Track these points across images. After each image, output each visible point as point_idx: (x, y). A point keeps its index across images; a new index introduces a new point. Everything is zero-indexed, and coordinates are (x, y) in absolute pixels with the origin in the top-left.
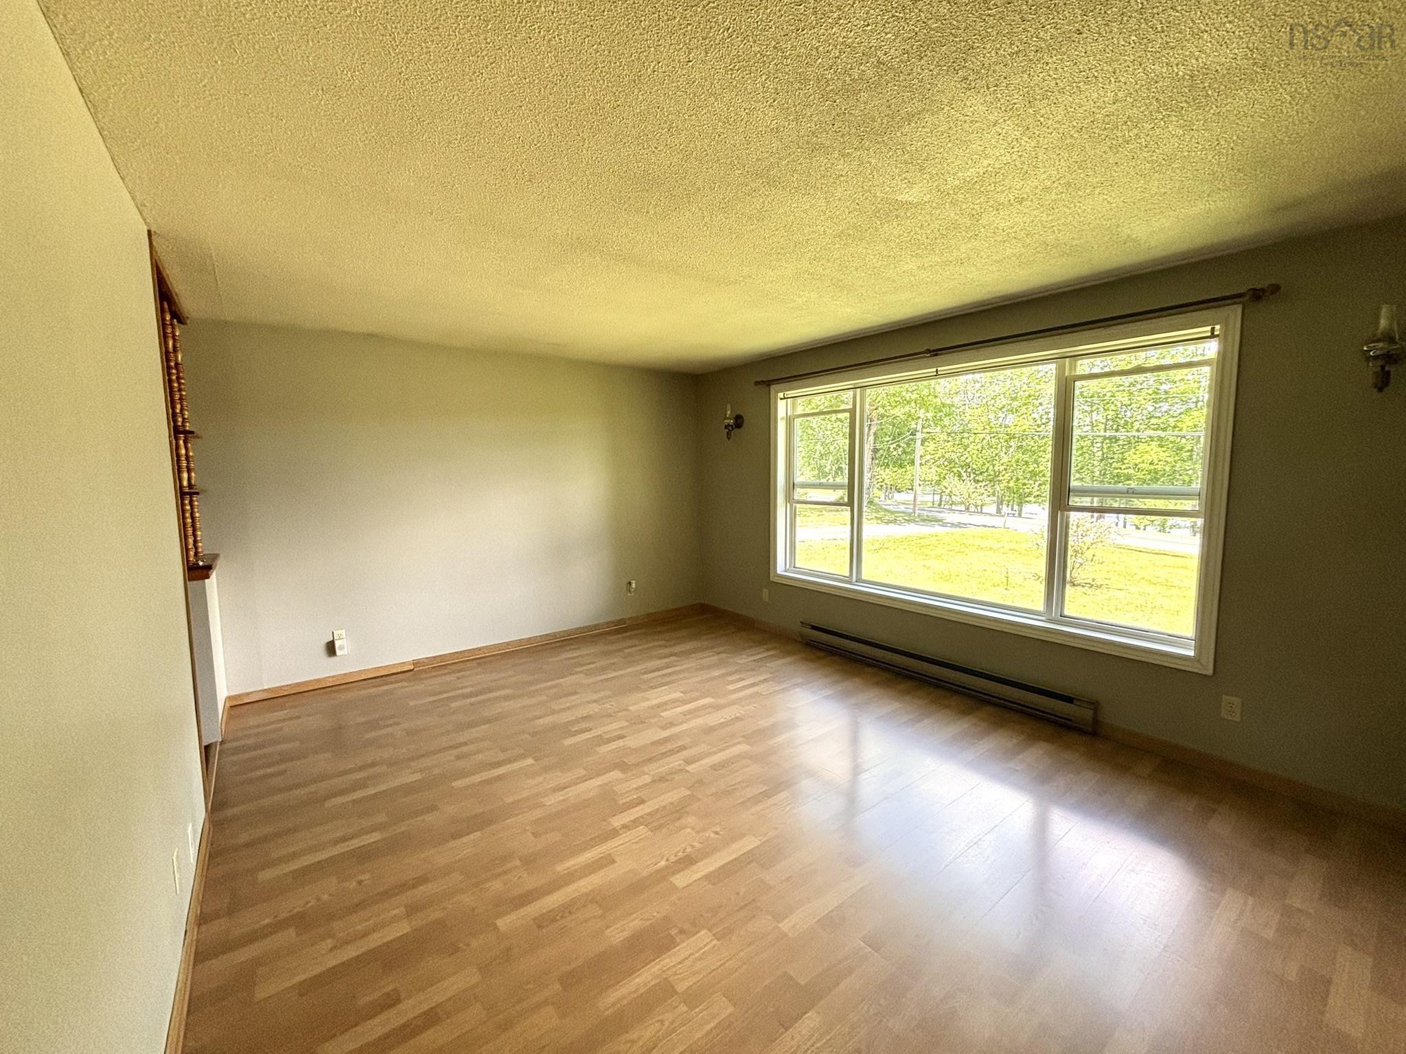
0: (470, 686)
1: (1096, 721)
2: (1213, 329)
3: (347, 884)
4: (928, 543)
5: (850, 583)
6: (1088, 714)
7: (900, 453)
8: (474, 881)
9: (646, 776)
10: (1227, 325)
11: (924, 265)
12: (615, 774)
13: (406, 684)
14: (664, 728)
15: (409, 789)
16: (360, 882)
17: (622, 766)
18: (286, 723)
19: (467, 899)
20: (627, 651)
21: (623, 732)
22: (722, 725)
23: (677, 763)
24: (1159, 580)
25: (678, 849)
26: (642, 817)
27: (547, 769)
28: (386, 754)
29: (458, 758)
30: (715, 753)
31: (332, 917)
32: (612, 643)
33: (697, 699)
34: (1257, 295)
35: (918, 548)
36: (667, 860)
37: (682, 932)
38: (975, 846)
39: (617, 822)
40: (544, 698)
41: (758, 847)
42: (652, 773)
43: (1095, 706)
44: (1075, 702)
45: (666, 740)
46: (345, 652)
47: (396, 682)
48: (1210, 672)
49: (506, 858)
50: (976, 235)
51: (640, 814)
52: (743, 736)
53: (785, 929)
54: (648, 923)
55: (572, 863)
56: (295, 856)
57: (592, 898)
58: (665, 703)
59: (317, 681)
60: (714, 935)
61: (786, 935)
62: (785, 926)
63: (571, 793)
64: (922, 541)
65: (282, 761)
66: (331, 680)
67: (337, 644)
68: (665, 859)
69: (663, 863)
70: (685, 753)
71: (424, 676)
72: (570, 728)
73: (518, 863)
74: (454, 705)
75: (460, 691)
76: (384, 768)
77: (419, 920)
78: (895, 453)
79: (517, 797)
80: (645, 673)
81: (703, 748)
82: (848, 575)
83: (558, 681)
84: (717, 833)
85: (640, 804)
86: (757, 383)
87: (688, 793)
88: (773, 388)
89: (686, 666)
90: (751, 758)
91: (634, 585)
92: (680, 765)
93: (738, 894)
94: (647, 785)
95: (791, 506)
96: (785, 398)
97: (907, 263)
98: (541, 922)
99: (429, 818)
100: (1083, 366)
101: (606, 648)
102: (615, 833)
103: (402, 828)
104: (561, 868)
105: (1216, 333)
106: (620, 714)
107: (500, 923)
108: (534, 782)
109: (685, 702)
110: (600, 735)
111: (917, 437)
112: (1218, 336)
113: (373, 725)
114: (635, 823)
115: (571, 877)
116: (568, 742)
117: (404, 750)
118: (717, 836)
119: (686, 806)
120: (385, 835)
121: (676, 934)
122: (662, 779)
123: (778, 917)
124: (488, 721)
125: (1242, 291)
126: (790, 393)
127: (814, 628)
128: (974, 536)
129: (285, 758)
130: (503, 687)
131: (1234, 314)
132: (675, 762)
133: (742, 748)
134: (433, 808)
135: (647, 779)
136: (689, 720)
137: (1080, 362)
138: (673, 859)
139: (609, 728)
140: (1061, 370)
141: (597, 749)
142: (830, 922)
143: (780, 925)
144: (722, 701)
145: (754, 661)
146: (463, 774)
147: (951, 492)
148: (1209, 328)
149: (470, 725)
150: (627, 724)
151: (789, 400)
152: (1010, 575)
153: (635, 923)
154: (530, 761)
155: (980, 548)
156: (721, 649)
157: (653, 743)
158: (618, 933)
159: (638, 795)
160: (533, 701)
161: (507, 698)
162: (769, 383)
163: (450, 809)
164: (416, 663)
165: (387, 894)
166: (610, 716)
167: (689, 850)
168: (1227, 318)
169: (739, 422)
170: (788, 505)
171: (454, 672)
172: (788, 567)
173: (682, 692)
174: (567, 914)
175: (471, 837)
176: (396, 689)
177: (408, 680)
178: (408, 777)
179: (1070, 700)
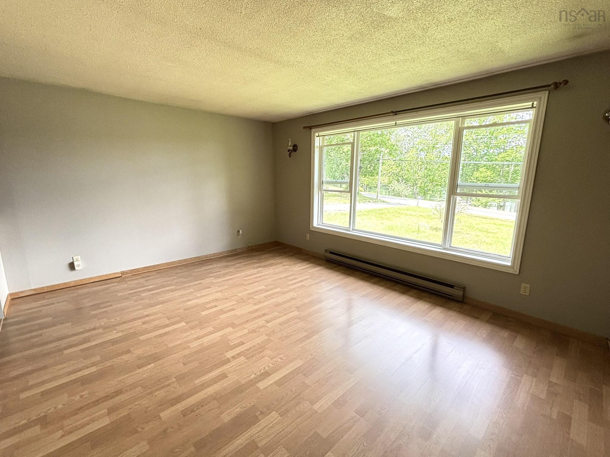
0: (153, 284)
1: (464, 296)
2: (533, 103)
3: (73, 398)
4: (383, 212)
5: (349, 231)
6: (460, 293)
7: (372, 169)
8: (149, 391)
9: (246, 330)
10: (540, 103)
11: (394, 61)
12: (230, 329)
13: (117, 284)
14: (255, 304)
15: (114, 342)
16: (81, 397)
17: (233, 325)
18: (44, 308)
19: (145, 402)
20: (237, 265)
21: (234, 307)
22: (285, 302)
23: (262, 322)
24: (484, 230)
25: (261, 368)
26: (242, 352)
27: (192, 328)
28: (103, 322)
29: (144, 323)
30: (281, 317)
31: (64, 418)
32: (230, 261)
33: (272, 289)
34: (557, 85)
35: (379, 215)
36: (255, 374)
37: (262, 413)
38: (410, 360)
39: (229, 355)
40: (192, 290)
41: (302, 365)
42: (248, 328)
43: (464, 289)
44: (455, 287)
45: (257, 310)
46: (81, 268)
47: (111, 283)
48: (517, 273)
49: (167, 378)
50: (424, 43)
51: (242, 350)
52: (296, 308)
53: (316, 409)
54: (244, 409)
55: (204, 378)
56: (43, 383)
57: (214, 397)
58: (256, 292)
59: (65, 284)
60: (279, 414)
61: (316, 412)
62: (316, 407)
63: (206, 340)
64: (380, 211)
65: (41, 329)
66: (73, 282)
67: (76, 264)
68: (254, 374)
69: (253, 376)
70: (266, 317)
71: (127, 280)
72: (206, 306)
73: (174, 380)
74: (143, 295)
75: (147, 288)
76: (101, 330)
77: (115, 417)
78: (369, 169)
79: (176, 343)
80: (246, 277)
81: (276, 314)
82: (348, 227)
83: (200, 281)
84: (281, 359)
85: (242, 345)
86: (305, 128)
87: (267, 338)
88: (313, 130)
89: (267, 273)
90: (299, 318)
91: (241, 232)
92: (263, 324)
93: (292, 391)
94: (245, 334)
95: (321, 192)
96: (319, 136)
97: (385, 59)
98: (184, 413)
99: (125, 357)
100: (468, 122)
101: (227, 264)
102: (228, 361)
103: (108, 364)
104: (198, 382)
105: (534, 106)
106: (232, 298)
107: (162, 415)
108: (185, 335)
109: (266, 291)
110: (221, 309)
111: (380, 162)
112: (535, 107)
113: (97, 306)
114: (239, 355)
115: (204, 386)
116: (204, 313)
117: (113, 320)
118: (281, 360)
119: (265, 345)
120: (99, 368)
121: (259, 415)
122: (254, 331)
123: (313, 403)
124: (162, 303)
125: (550, 84)
126: (321, 133)
127: (331, 253)
128: (404, 209)
129: (42, 327)
130: (170, 285)
131: (544, 95)
132: (261, 322)
133: (296, 313)
134: (129, 351)
135: (246, 331)
136: (268, 300)
137: (466, 120)
138: (258, 373)
139: (227, 305)
140: (457, 124)
141: (220, 316)
142: (339, 403)
143: (314, 407)
144: (285, 290)
145: (301, 269)
146: (146, 332)
147: (394, 189)
148: (531, 103)
149: (151, 306)
150: (236, 303)
151: (321, 137)
152: (420, 227)
153: (237, 410)
154: (183, 324)
155: (406, 215)
156: (285, 263)
157: (249, 313)
158: (226, 417)
159: (241, 340)
160: (187, 291)
161: (172, 291)
162: (310, 128)
163: (138, 352)
164: (123, 273)
165: (97, 402)
166: (227, 299)
167: (267, 368)
168: (540, 98)
169: (295, 148)
170: (320, 192)
171: (144, 277)
172: (319, 223)
173: (265, 286)
174: (200, 407)
175: (149, 367)
176: (111, 287)
177: (118, 282)
178: (114, 335)
179: (452, 286)
